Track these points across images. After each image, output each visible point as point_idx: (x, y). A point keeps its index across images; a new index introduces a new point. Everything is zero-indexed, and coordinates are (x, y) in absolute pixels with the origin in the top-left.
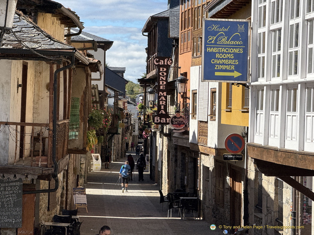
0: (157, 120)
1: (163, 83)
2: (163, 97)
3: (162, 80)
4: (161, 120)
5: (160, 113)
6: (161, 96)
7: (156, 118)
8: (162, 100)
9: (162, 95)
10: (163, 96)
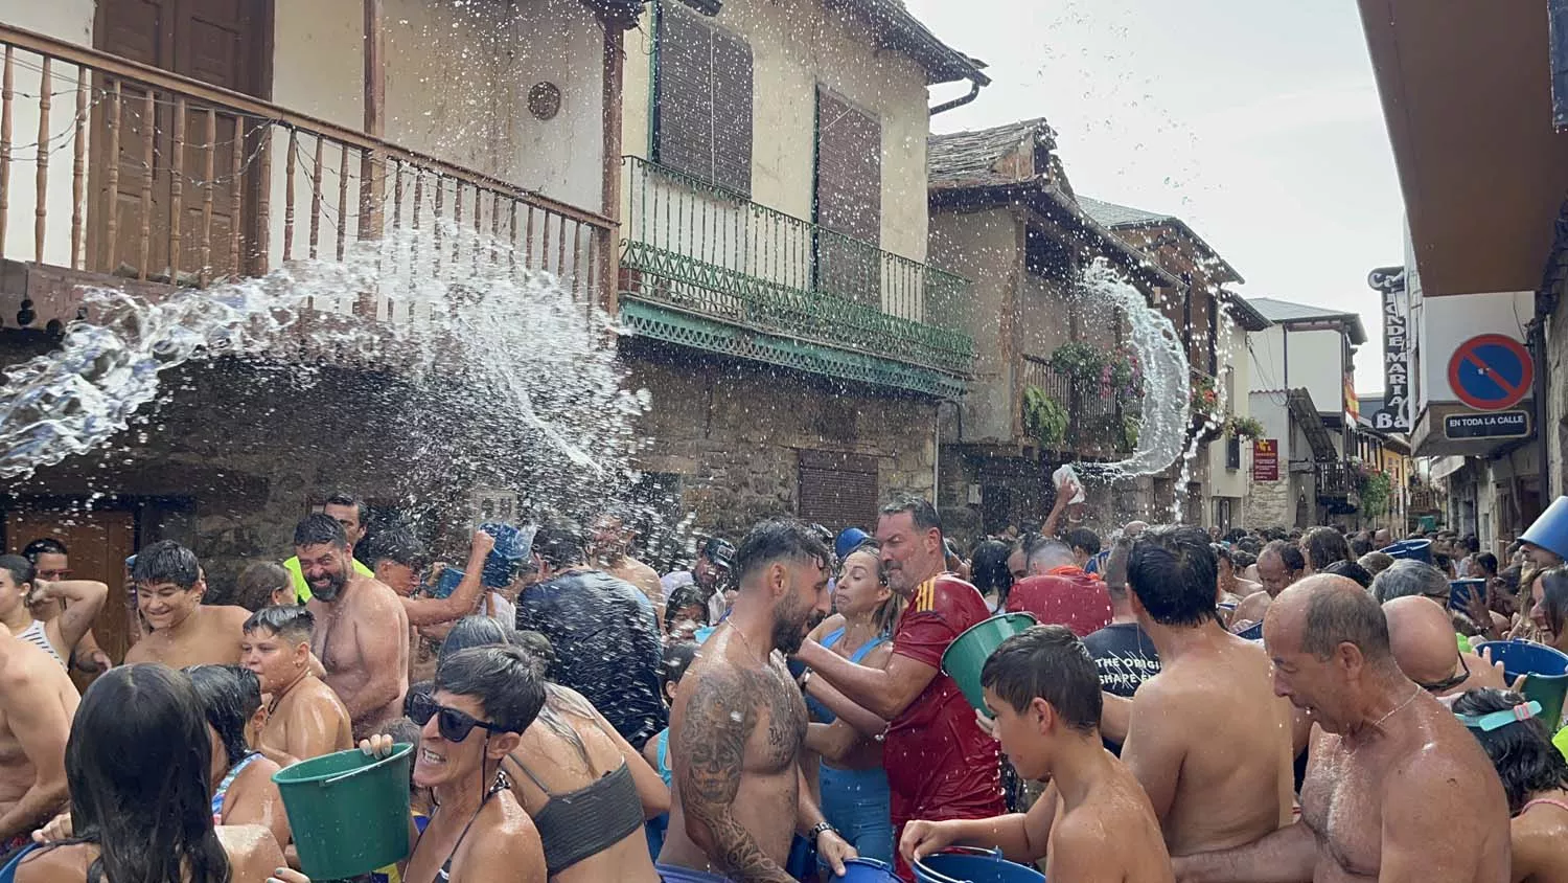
0: (1385, 423)
1: (1396, 330)
2: (1398, 365)
3: (1394, 323)
4: (1394, 420)
5: (1391, 404)
6: (1393, 363)
7: (1380, 418)
8: (1395, 373)
9: (1395, 359)
10: (1398, 362)
